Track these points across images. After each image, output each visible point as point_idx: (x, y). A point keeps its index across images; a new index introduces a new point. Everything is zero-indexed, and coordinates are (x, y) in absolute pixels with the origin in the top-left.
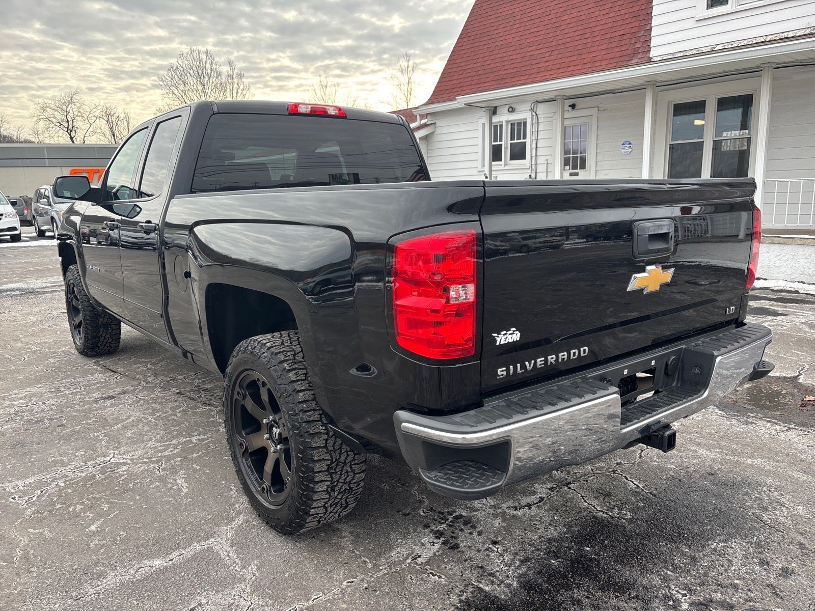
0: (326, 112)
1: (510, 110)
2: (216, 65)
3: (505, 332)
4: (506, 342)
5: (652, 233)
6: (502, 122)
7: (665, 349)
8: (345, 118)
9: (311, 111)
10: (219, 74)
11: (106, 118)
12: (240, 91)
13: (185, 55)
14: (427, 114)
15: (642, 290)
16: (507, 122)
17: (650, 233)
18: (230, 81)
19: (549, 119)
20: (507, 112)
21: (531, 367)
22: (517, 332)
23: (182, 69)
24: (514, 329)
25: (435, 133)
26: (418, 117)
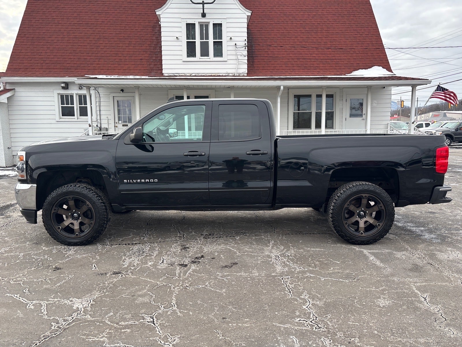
1: (80, 88)
6: (73, 94)
14: (6, 83)
16: (77, 94)
19: (107, 96)
20: (78, 88)
25: (15, 95)
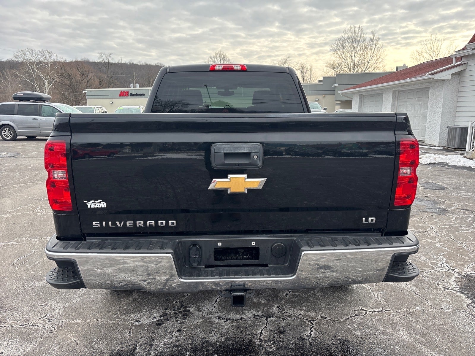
0: (233, 68)
2: (363, 34)
3: (93, 201)
4: (96, 207)
5: (228, 152)
7: (269, 236)
8: (246, 71)
9: (223, 68)
10: (364, 40)
11: (301, 70)
12: (376, 49)
13: (346, 31)
14: (462, 57)
15: (227, 190)
17: (225, 152)
18: (371, 43)
21: (122, 225)
22: (104, 203)
23: (344, 39)
24: (101, 200)
25: (467, 70)
26: (454, 60)
